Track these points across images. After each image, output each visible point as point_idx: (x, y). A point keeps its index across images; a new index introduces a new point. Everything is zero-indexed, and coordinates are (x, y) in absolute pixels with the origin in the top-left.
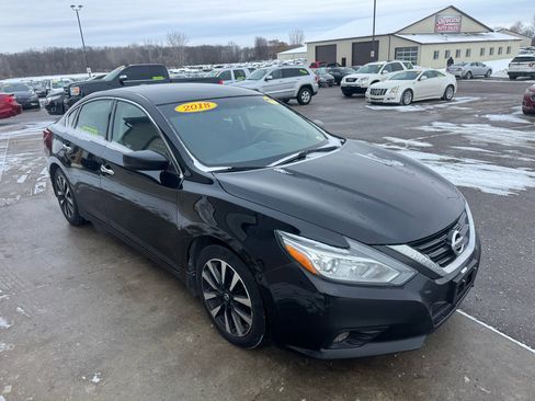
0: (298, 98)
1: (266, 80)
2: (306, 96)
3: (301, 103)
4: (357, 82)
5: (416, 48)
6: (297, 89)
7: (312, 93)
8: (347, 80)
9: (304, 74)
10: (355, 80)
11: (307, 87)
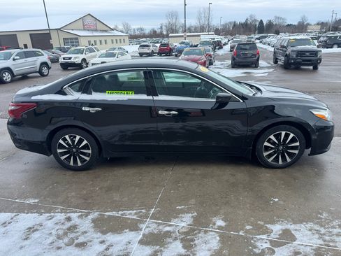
0: (40, 72)
1: (14, 60)
2: (45, 70)
3: (42, 75)
4: (72, 60)
5: (77, 39)
6: (38, 65)
7: (49, 68)
8: (64, 59)
9: (40, 55)
10: (70, 58)
11: (44, 64)
